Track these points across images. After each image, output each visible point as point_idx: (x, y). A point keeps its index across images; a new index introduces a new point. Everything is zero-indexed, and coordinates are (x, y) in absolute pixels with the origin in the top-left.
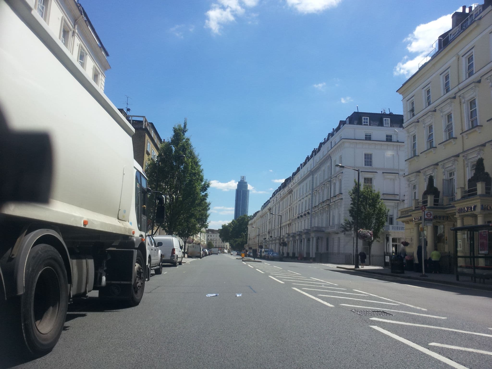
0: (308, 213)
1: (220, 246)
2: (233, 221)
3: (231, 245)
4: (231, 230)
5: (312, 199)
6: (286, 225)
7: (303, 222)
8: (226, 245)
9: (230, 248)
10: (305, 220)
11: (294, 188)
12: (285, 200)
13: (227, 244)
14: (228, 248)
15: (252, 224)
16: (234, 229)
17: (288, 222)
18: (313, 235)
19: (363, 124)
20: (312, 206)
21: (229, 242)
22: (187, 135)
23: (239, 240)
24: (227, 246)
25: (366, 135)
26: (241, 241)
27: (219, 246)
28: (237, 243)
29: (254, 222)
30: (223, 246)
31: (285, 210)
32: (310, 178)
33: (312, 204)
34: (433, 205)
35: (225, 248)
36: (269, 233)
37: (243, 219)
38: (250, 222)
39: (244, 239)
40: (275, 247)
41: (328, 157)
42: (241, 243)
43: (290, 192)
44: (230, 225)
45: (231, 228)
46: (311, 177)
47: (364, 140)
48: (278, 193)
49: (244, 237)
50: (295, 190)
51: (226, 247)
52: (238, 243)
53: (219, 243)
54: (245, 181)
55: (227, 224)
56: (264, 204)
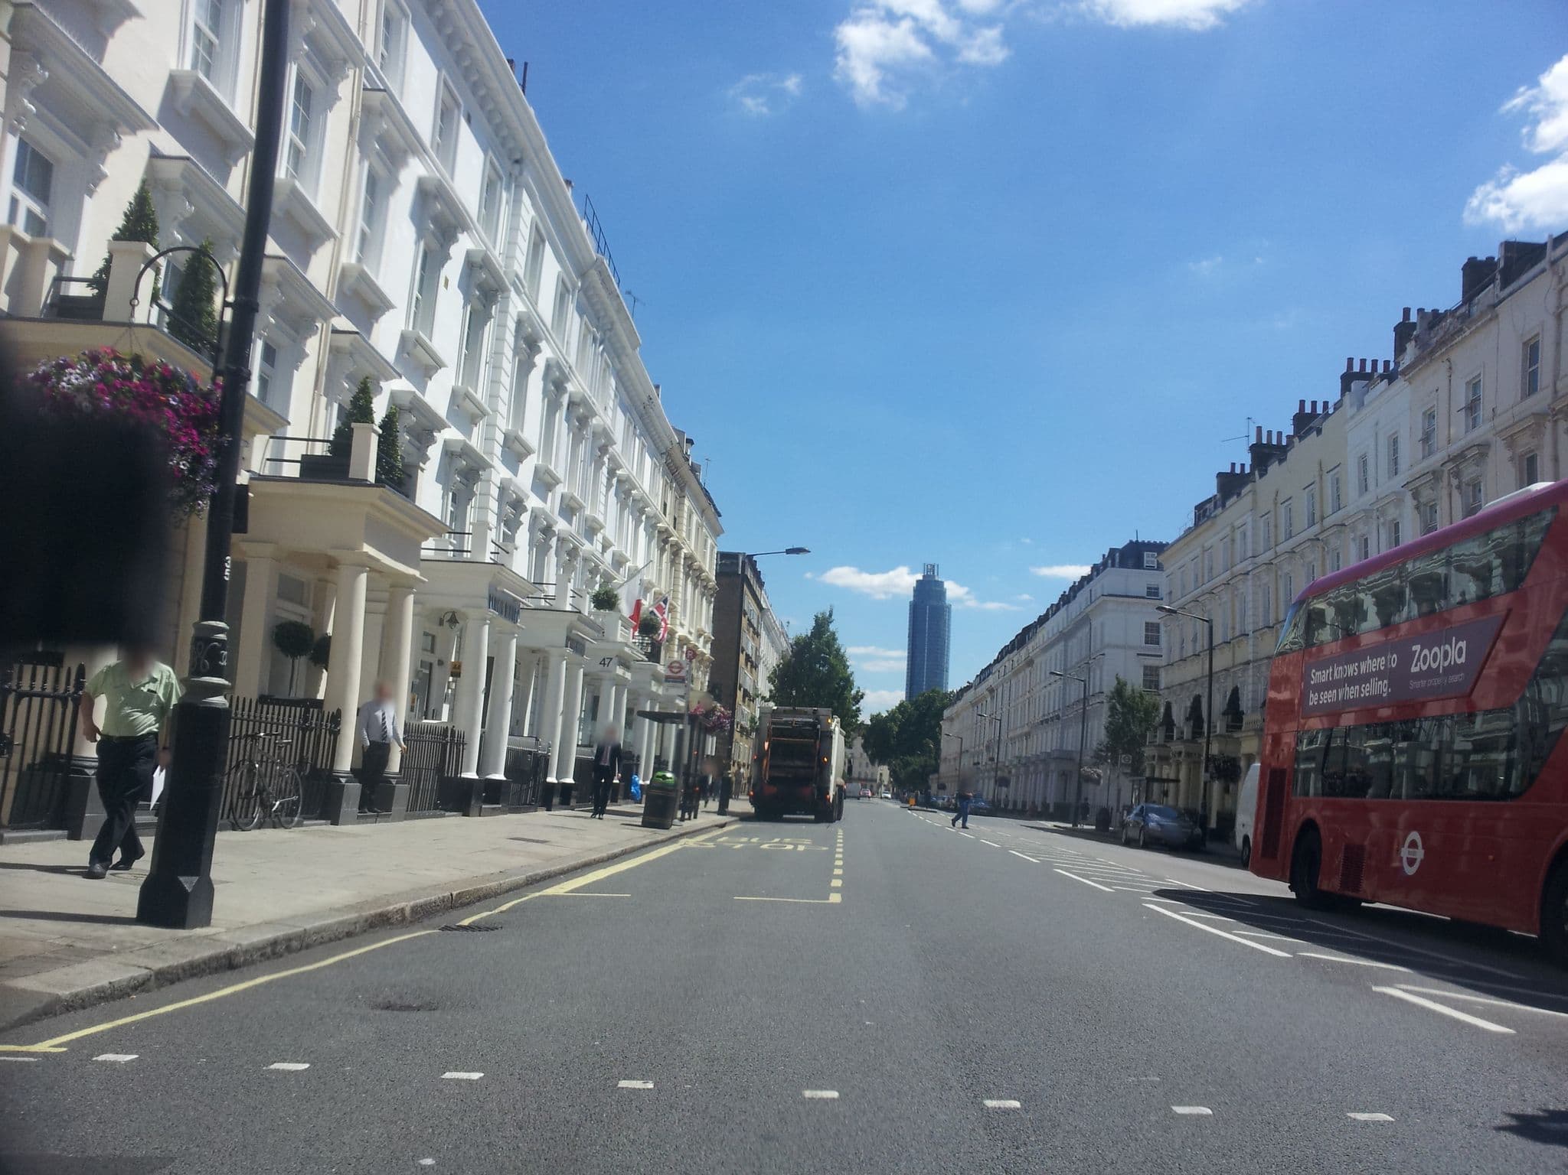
0: (1058, 717)
1: (863, 776)
2: (901, 705)
3: (893, 773)
4: (896, 729)
5: (1064, 689)
6: (1021, 736)
7: (1050, 733)
8: (880, 772)
9: (890, 782)
10: (1053, 731)
11: (1037, 655)
12: (1020, 676)
13: (884, 771)
14: (886, 783)
15: (951, 719)
16: (902, 728)
17: (1026, 729)
18: (1053, 766)
19: (1145, 565)
20: (1064, 702)
21: (889, 765)
22: (832, 627)
23: (916, 761)
24: (881, 774)
25: (1148, 588)
26: (923, 764)
27: (860, 773)
28: (910, 769)
29: (958, 714)
30: (872, 774)
31: (1021, 700)
32: (1061, 646)
33: (1064, 699)
34: (1163, 743)
35: (876, 781)
36: (988, 748)
37: (930, 701)
38: (946, 713)
39: (930, 757)
40: (988, 789)
41: (1084, 620)
42: (920, 770)
43: (1030, 663)
44: (892, 715)
45: (895, 722)
46: (1062, 643)
47: (1143, 598)
48: (1006, 659)
49: (930, 752)
50: (1037, 661)
51: (878, 776)
52: (914, 771)
53: (860, 765)
54: (936, 578)
55: (884, 714)
56: (983, 672)
